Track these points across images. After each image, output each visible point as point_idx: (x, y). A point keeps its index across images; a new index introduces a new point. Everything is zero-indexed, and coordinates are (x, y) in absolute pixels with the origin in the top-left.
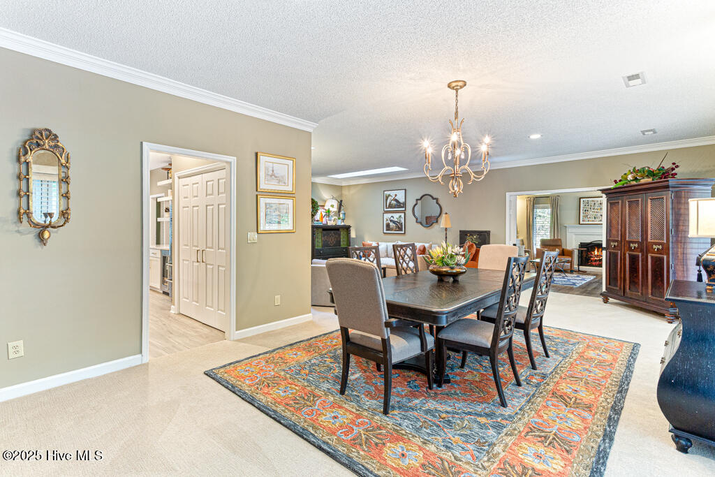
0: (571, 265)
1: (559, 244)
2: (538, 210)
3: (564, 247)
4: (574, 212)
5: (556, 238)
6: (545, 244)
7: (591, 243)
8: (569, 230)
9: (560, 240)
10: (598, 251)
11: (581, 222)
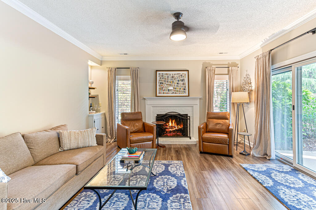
0: (153, 143)
1: (139, 117)
2: (120, 83)
3: (144, 121)
4: (152, 85)
5: (136, 111)
6: (125, 118)
7: (166, 115)
8: (148, 102)
9: (141, 113)
10: (172, 123)
11: (158, 95)
